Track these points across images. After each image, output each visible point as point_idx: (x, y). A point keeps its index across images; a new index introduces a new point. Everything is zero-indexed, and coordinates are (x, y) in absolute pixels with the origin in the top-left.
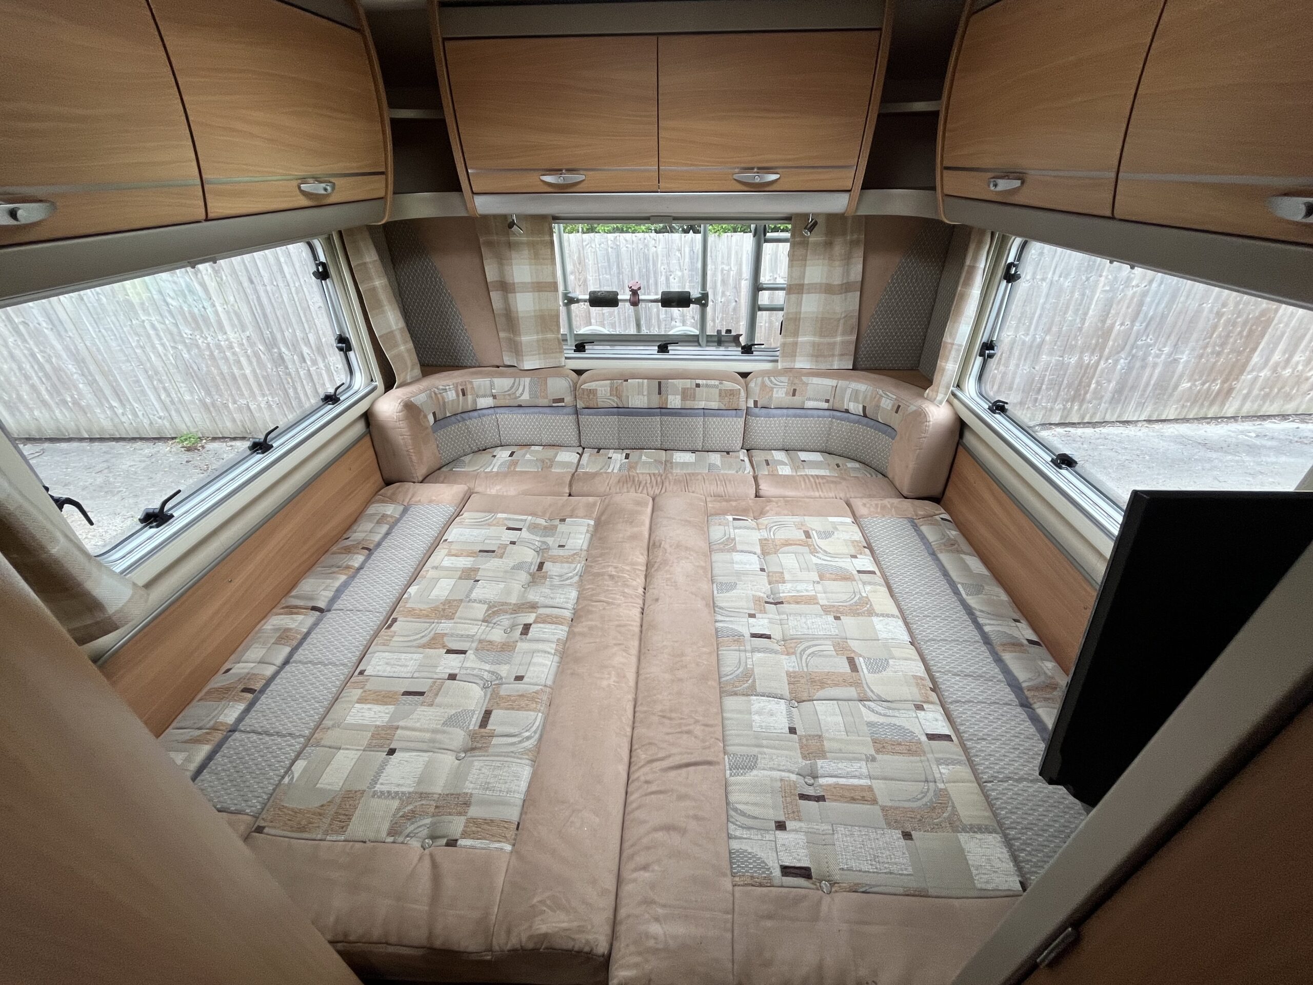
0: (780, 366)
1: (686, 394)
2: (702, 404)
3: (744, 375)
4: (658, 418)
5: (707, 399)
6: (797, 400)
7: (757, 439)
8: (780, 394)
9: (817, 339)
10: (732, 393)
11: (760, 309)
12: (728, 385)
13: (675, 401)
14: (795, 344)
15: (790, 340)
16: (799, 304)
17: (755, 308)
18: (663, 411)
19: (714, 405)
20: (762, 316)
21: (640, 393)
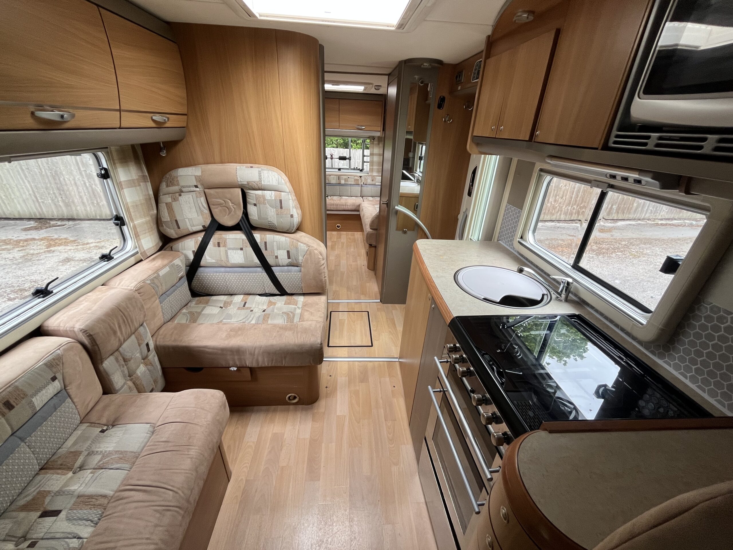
0: (369, 174)
1: (345, 180)
2: (350, 183)
3: (361, 177)
4: (338, 187)
5: (351, 181)
6: (373, 183)
7: (363, 194)
8: (369, 181)
9: (378, 167)
10: (357, 180)
11: (365, 162)
12: (356, 178)
13: (343, 182)
14: (373, 169)
15: (371, 167)
16: (373, 158)
17: (363, 162)
18: (339, 184)
19: (353, 183)
20: (365, 164)
21: (334, 179)
